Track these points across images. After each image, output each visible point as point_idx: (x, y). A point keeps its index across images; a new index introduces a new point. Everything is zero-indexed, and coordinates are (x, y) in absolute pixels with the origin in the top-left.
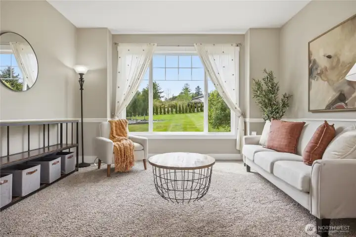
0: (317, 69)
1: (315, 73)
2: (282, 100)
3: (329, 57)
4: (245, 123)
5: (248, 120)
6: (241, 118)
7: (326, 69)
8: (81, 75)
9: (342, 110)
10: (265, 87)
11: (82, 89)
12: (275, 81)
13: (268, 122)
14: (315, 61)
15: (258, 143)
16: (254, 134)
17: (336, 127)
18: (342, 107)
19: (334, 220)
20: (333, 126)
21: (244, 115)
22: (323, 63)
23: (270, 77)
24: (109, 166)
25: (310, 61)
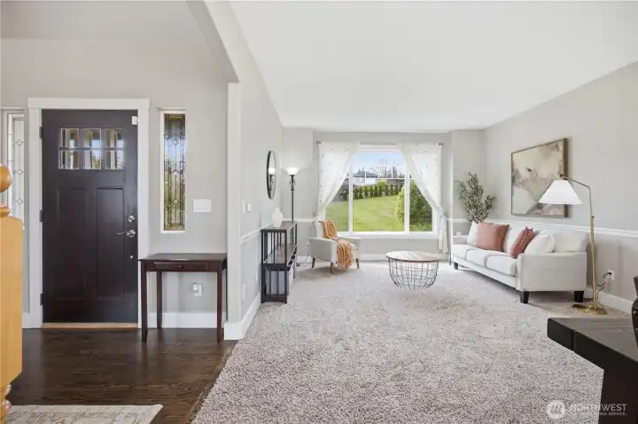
0: (519, 178)
1: (517, 181)
2: (486, 202)
3: (530, 170)
4: (447, 222)
5: (451, 220)
6: (444, 217)
7: (526, 179)
8: (292, 176)
9: (538, 215)
10: (469, 189)
11: (292, 190)
12: (480, 184)
13: (473, 223)
14: (517, 171)
15: (465, 243)
16: (459, 235)
17: (534, 230)
18: (539, 214)
19: (532, 292)
20: (531, 230)
21: (446, 215)
22: (524, 174)
23: (474, 180)
24: (332, 264)
25: (513, 170)
